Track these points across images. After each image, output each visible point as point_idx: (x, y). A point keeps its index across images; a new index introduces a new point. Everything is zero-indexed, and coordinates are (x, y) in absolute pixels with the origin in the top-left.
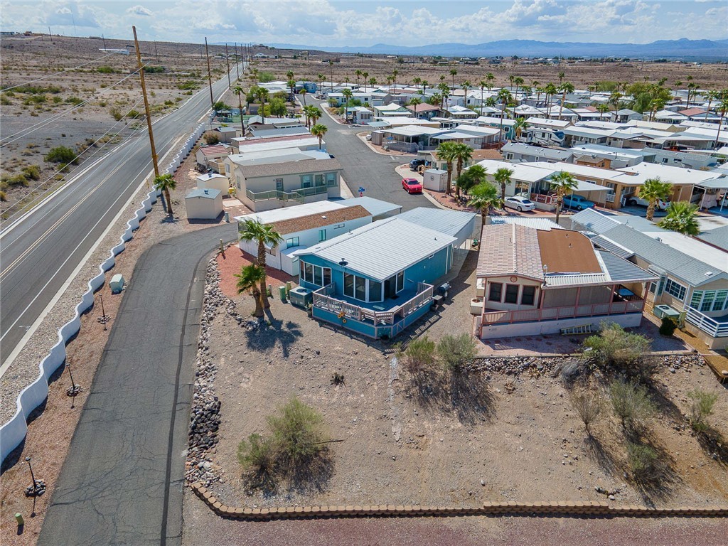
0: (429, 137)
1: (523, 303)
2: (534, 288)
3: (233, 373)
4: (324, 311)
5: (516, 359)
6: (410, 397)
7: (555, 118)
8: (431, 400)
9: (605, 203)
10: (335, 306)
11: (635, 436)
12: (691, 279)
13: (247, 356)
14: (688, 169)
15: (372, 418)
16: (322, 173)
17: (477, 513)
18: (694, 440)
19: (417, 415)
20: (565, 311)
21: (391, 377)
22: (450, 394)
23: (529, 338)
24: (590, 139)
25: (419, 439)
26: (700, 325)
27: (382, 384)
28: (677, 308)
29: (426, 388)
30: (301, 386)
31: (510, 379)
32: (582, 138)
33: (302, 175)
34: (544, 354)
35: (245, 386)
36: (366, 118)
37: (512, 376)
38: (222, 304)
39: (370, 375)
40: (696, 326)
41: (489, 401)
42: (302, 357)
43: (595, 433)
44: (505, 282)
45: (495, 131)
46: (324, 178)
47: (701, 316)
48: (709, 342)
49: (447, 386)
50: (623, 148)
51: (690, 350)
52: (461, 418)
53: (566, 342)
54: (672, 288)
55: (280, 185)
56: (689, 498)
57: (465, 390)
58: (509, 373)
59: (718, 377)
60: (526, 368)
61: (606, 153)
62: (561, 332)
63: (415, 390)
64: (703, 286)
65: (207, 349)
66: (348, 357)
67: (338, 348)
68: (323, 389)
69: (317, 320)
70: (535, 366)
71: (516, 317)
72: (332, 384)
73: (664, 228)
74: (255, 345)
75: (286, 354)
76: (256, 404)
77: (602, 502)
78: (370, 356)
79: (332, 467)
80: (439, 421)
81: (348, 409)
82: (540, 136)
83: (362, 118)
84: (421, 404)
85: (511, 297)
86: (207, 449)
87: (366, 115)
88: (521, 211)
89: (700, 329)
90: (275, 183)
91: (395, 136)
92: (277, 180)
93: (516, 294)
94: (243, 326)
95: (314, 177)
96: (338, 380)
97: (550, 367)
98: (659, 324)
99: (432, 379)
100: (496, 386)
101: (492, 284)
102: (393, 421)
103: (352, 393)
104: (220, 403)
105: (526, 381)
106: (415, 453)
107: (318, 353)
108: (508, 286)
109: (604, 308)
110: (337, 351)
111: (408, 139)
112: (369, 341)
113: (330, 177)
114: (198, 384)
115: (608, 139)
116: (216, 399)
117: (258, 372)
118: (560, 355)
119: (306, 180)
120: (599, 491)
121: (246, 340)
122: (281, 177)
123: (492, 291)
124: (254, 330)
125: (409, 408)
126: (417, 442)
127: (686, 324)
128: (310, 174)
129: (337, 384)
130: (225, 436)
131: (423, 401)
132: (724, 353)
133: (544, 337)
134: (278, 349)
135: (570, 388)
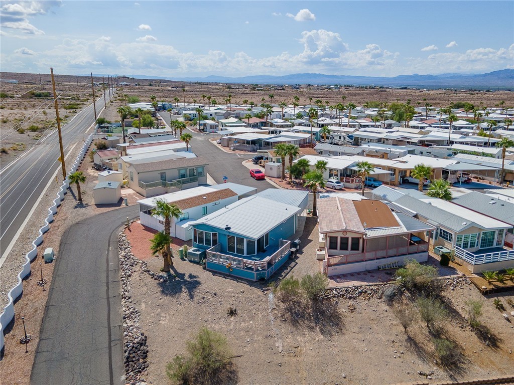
0: (263, 141)
1: (352, 249)
2: (358, 239)
3: (153, 314)
4: (215, 264)
5: (353, 288)
6: (285, 320)
7: (346, 126)
8: (300, 321)
9: (389, 181)
10: (223, 260)
11: (437, 334)
12: (455, 228)
13: (161, 300)
14: (437, 158)
15: (260, 338)
16: (194, 168)
18: (473, 334)
19: (292, 332)
20: (380, 254)
21: (270, 307)
22: (313, 316)
23: (359, 273)
24: (371, 140)
25: (296, 349)
26: (464, 258)
27: (264, 313)
28: (449, 247)
29: (295, 313)
30: (205, 319)
31: (351, 302)
32: (365, 139)
33: (179, 169)
34: (371, 284)
35: (163, 323)
36: (213, 128)
37: (352, 300)
38: (136, 265)
39: (255, 307)
40: (461, 258)
41: (339, 319)
42: (204, 298)
43: (411, 334)
44: (339, 235)
45: (307, 136)
46: (195, 171)
47: (464, 251)
48: (471, 268)
49: (310, 311)
50: (393, 145)
51: (460, 274)
52: (322, 332)
53: (383, 274)
54: (444, 235)
55: (163, 177)
57: (323, 313)
58: (350, 298)
59: (481, 291)
60: (360, 293)
61: (384, 149)
62: (379, 268)
63: (288, 315)
64: (462, 231)
65: (129, 298)
66: (237, 295)
67: (229, 290)
68: (222, 321)
69: (210, 271)
70: (366, 292)
71: (350, 259)
72: (228, 316)
73: (431, 196)
74: (167, 292)
75: (192, 297)
76: (173, 335)
77: (424, 381)
78: (253, 293)
79: (237, 376)
80: (307, 335)
81: (242, 333)
82: (338, 139)
83: (211, 128)
84: (293, 325)
85: (344, 247)
86: (141, 372)
87: (213, 126)
88: (335, 189)
89: (464, 260)
90: (160, 175)
91: (238, 141)
92: (161, 173)
93: (347, 244)
94: (155, 279)
95: (188, 170)
96: (232, 313)
97: (376, 292)
98: (439, 259)
99: (299, 306)
100: (343, 308)
101: (331, 237)
102: (276, 339)
103: (244, 321)
104: (146, 337)
105: (361, 302)
106: (294, 359)
107: (215, 294)
108: (341, 238)
109: (403, 250)
110: (229, 292)
111: (248, 142)
112: (251, 283)
113: (200, 170)
114: (126, 325)
115: (382, 140)
116: (142, 334)
117: (172, 312)
118: (381, 283)
119: (183, 172)
120: (421, 374)
121: (160, 289)
122: (164, 171)
123: (330, 243)
124: (165, 281)
125: (286, 328)
126: (294, 351)
127: (455, 257)
128: (185, 169)
129: (232, 316)
130: (153, 362)
131: (295, 322)
132: (481, 275)
133: (368, 272)
134: (184, 294)
135: (391, 305)
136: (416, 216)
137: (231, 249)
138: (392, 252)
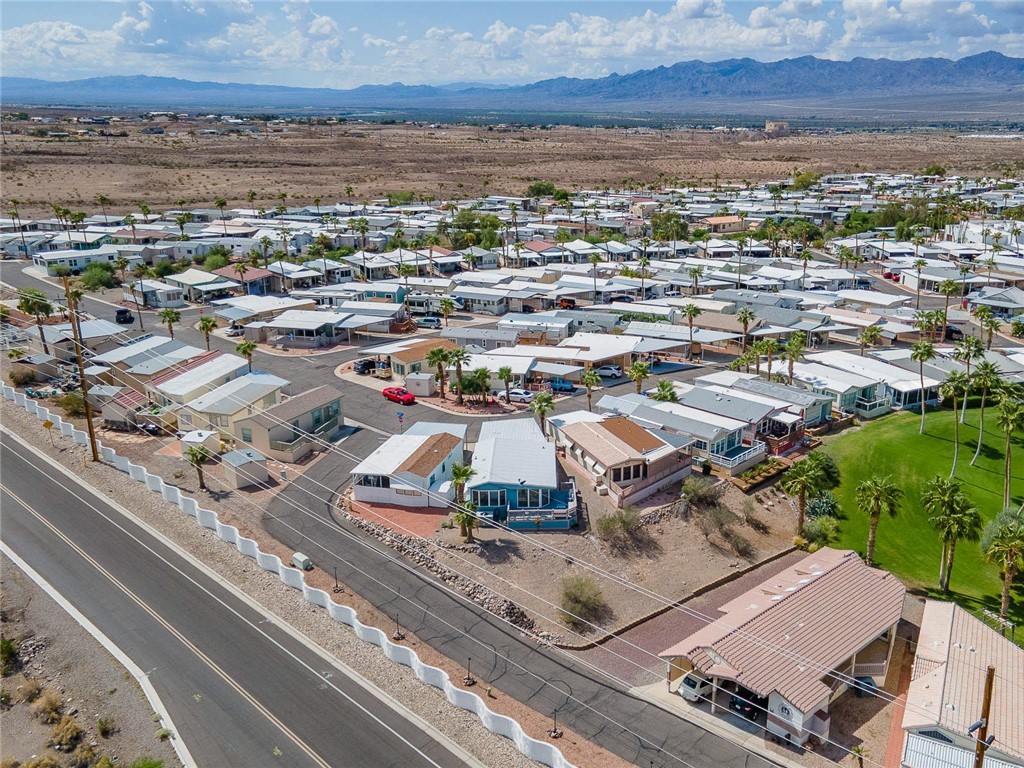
0: (334, 327)
1: (635, 477)
2: (638, 466)
4: (518, 522)
5: (653, 513)
6: (616, 556)
8: (627, 553)
10: (526, 515)
11: (727, 535)
12: (709, 436)
13: (496, 569)
16: (329, 405)
17: (691, 597)
18: (750, 527)
19: (627, 564)
21: (598, 547)
22: (635, 546)
23: (646, 499)
25: (639, 575)
26: (721, 463)
27: (596, 554)
28: (705, 456)
29: (620, 547)
31: (657, 526)
33: (312, 411)
34: (663, 506)
36: (174, 299)
37: (657, 524)
38: (427, 544)
39: (585, 551)
40: (719, 465)
41: (656, 543)
42: (534, 556)
43: (711, 540)
44: (622, 467)
45: (396, 307)
46: (331, 410)
48: (729, 472)
49: (630, 542)
51: (723, 480)
52: (649, 557)
54: (700, 445)
56: (764, 555)
57: (640, 541)
58: (655, 523)
59: (743, 491)
60: (660, 516)
61: (535, 324)
62: (659, 490)
63: (615, 551)
64: (715, 439)
65: (456, 577)
66: (563, 545)
67: (552, 542)
68: (566, 571)
70: (664, 514)
71: (638, 488)
72: (567, 565)
74: (493, 561)
75: (523, 559)
77: (735, 570)
78: (575, 540)
79: (609, 607)
80: (640, 563)
84: (624, 557)
85: (636, 475)
86: (534, 627)
87: (174, 294)
89: (721, 466)
93: (629, 473)
94: (470, 552)
95: (323, 410)
96: (570, 562)
97: (671, 512)
98: (701, 470)
99: (620, 541)
100: (653, 532)
101: (615, 470)
102: (618, 573)
104: (511, 602)
105: (665, 524)
106: (642, 584)
107: (543, 550)
108: (625, 468)
109: (675, 468)
110: (554, 545)
112: (566, 532)
113: (335, 407)
116: (505, 601)
117: (515, 576)
118: (671, 503)
119: (316, 414)
121: (483, 560)
123: (614, 475)
124: (482, 552)
125: (620, 562)
126: (638, 577)
127: (713, 465)
128: (319, 409)
129: (570, 564)
130: (535, 617)
131: (624, 555)
132: (738, 476)
133: (653, 496)
134: (514, 558)
135: (687, 521)
136: (663, 428)
137: (523, 504)
138: (667, 472)
